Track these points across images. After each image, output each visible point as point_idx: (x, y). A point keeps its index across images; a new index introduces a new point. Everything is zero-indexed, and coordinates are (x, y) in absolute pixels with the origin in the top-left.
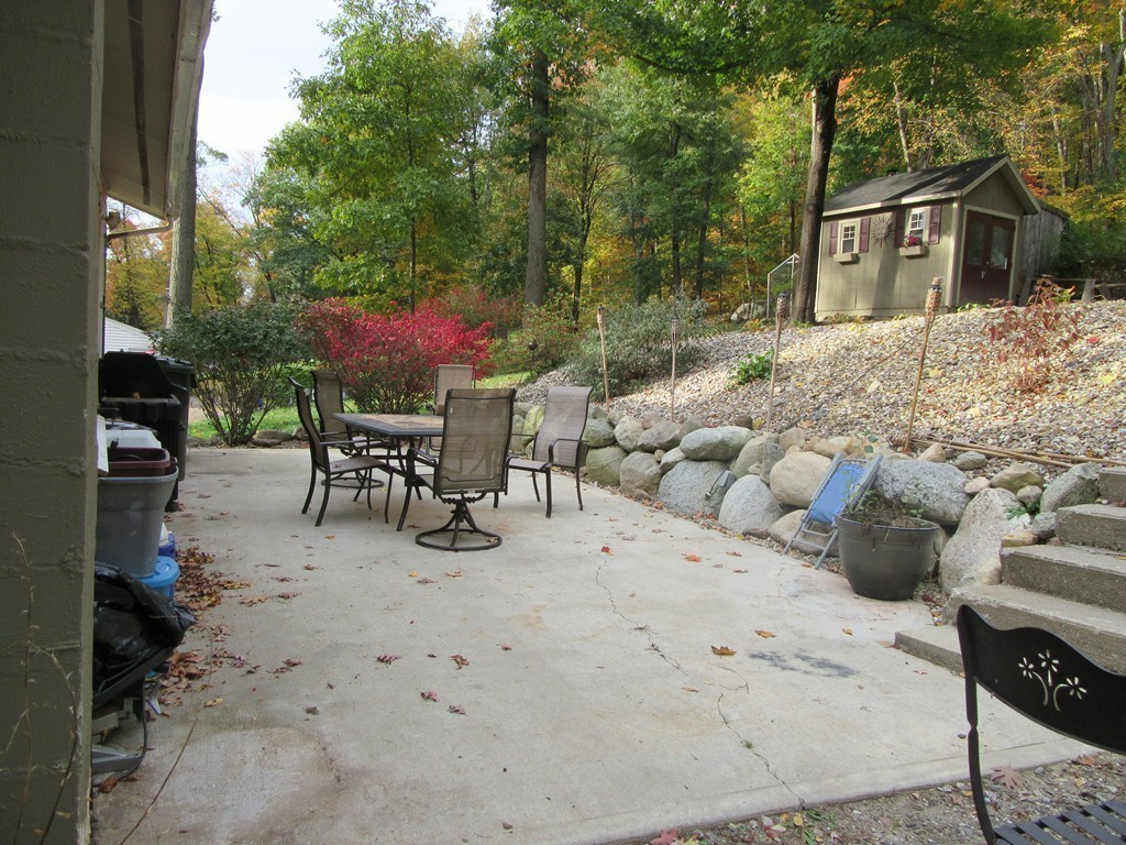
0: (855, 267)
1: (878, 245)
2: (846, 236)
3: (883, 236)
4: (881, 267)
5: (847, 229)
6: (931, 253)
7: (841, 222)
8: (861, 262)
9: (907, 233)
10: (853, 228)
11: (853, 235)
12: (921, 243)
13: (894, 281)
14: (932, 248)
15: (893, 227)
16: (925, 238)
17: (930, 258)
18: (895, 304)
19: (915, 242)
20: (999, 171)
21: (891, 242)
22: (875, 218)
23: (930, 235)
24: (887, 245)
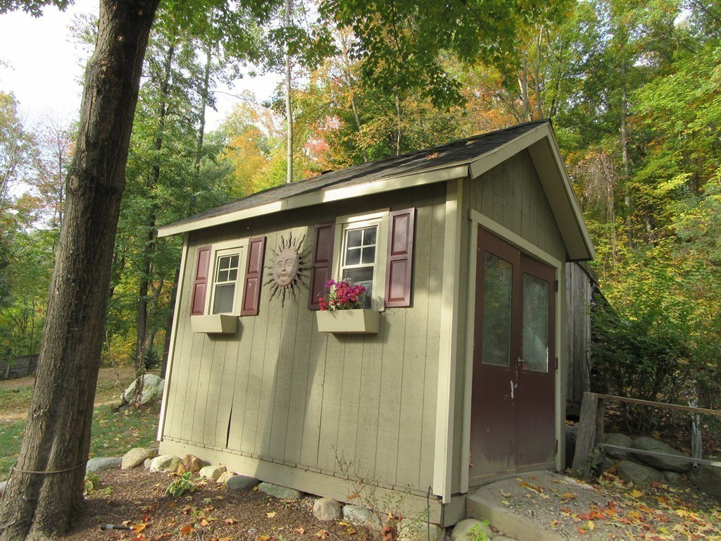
0: (232, 345)
1: (277, 301)
2: (222, 276)
3: (287, 280)
4: (282, 355)
5: (224, 262)
6: (393, 331)
7: (216, 246)
8: (246, 334)
9: (337, 275)
10: (235, 260)
11: (234, 275)
12: (368, 303)
13: (307, 393)
14: (394, 316)
15: (309, 262)
16: (378, 291)
17: (392, 344)
18: (308, 457)
19: (354, 298)
20: (525, 154)
21: (304, 294)
22: (275, 238)
23: (390, 282)
24: (295, 302)
